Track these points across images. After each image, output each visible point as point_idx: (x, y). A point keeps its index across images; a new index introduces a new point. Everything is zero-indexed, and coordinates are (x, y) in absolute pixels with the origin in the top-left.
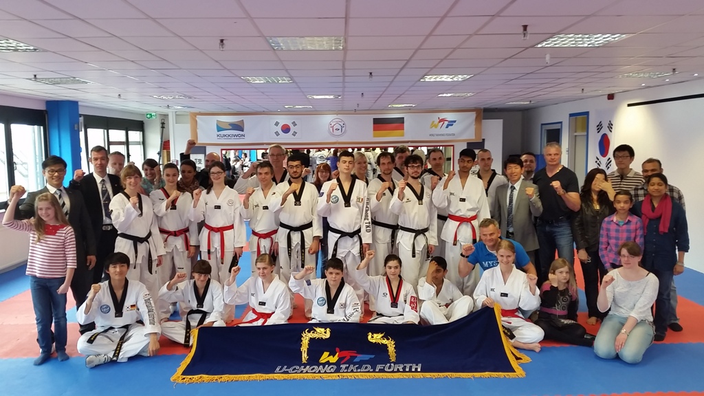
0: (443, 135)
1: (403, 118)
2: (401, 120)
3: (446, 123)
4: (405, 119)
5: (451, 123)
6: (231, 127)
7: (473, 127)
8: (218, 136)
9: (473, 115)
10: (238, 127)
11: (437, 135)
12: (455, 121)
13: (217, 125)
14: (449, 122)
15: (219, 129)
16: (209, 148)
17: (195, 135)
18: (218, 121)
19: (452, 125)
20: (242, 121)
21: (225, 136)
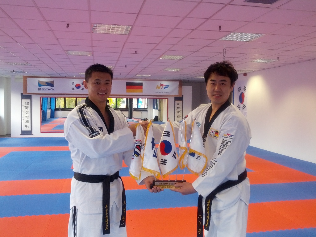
0: (162, 93)
1: (142, 83)
2: (141, 84)
3: (164, 87)
4: (143, 84)
5: (167, 87)
6: (47, 85)
7: (178, 90)
8: (39, 89)
9: (178, 83)
10: (51, 84)
11: (160, 92)
12: (168, 86)
13: (39, 83)
14: (166, 86)
15: (40, 85)
16: (33, 96)
17: (25, 88)
18: (39, 81)
19: (167, 88)
20: (53, 82)
21: (43, 89)
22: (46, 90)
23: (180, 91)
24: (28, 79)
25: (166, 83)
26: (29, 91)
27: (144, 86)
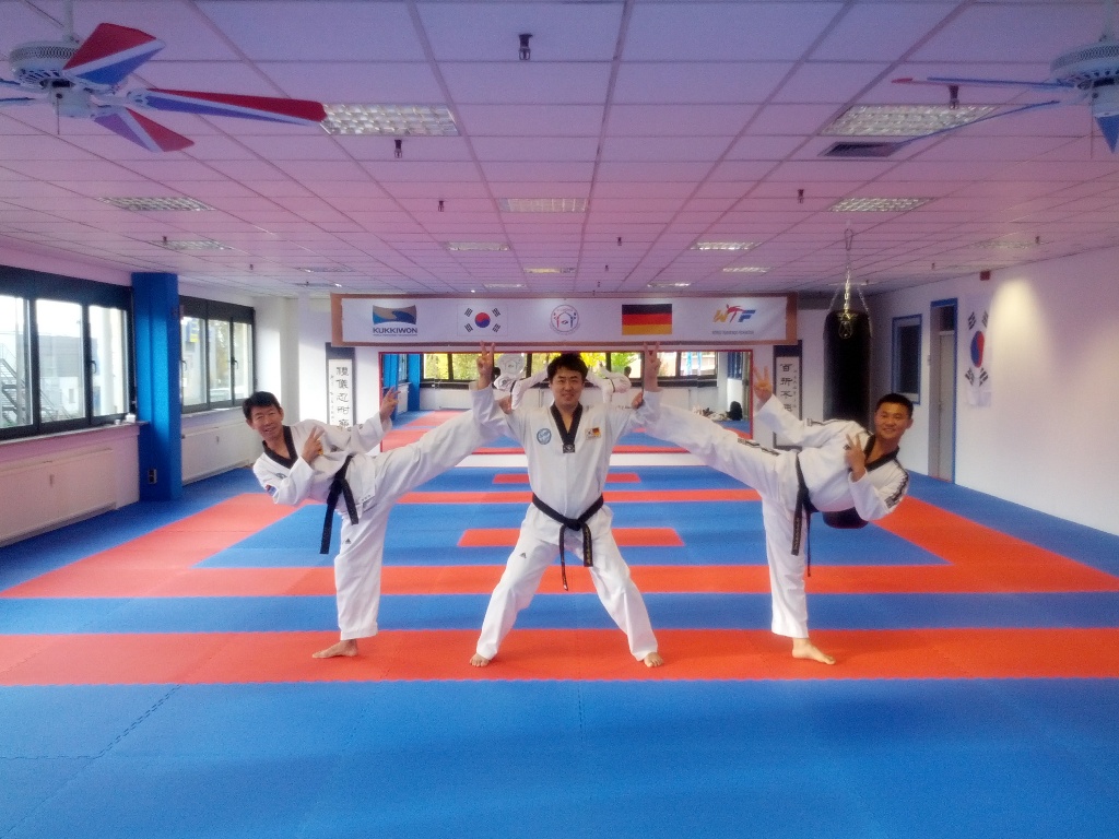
0: (734, 333)
1: (671, 305)
2: (667, 309)
3: (739, 314)
4: (673, 307)
5: (747, 315)
6: (395, 317)
7: (783, 322)
8: (375, 330)
9: (783, 302)
10: (407, 316)
11: (725, 332)
12: (753, 312)
13: (374, 314)
14: (745, 312)
15: (377, 319)
16: (359, 351)
17: (338, 330)
18: (375, 308)
19: (748, 317)
20: (414, 308)
21: (386, 330)
22: (395, 333)
23: (791, 327)
24: (345, 302)
25: (745, 304)
26: (348, 338)
27: (675, 315)
